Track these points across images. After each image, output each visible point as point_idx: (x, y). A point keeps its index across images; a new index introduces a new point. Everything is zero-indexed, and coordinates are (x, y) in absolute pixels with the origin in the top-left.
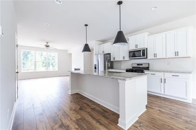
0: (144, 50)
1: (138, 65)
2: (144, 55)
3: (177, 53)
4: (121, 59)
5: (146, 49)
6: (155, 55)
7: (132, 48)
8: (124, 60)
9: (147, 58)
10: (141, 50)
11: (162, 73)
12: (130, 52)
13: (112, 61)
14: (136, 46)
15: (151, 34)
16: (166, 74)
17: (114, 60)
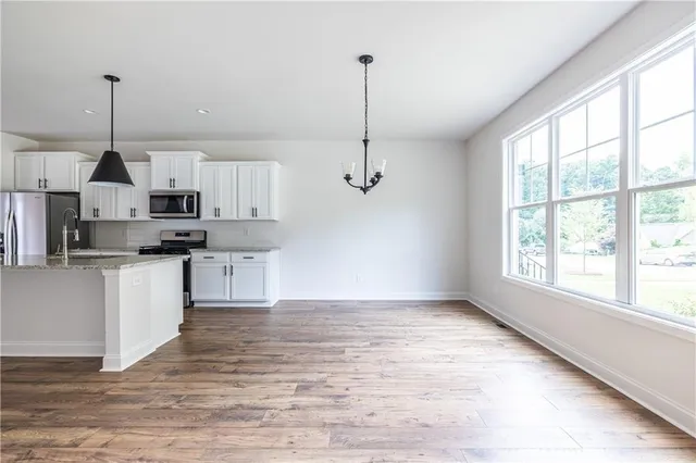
0: (192, 197)
1: (177, 235)
2: (190, 210)
3: (254, 212)
4: (124, 215)
5: (198, 194)
6: (217, 212)
7: (160, 185)
8: (133, 219)
9: (198, 216)
10: (183, 196)
11: (228, 254)
12: (152, 197)
13: (88, 222)
14: (172, 181)
15: (212, 158)
16: (234, 255)
17: (95, 219)
